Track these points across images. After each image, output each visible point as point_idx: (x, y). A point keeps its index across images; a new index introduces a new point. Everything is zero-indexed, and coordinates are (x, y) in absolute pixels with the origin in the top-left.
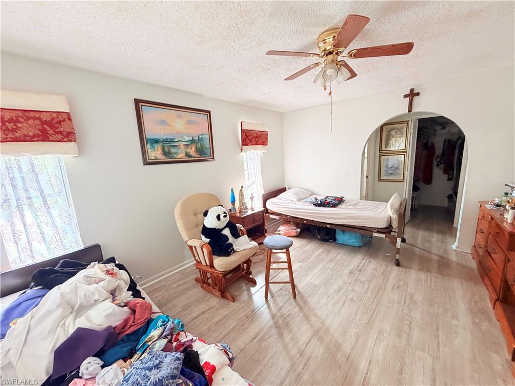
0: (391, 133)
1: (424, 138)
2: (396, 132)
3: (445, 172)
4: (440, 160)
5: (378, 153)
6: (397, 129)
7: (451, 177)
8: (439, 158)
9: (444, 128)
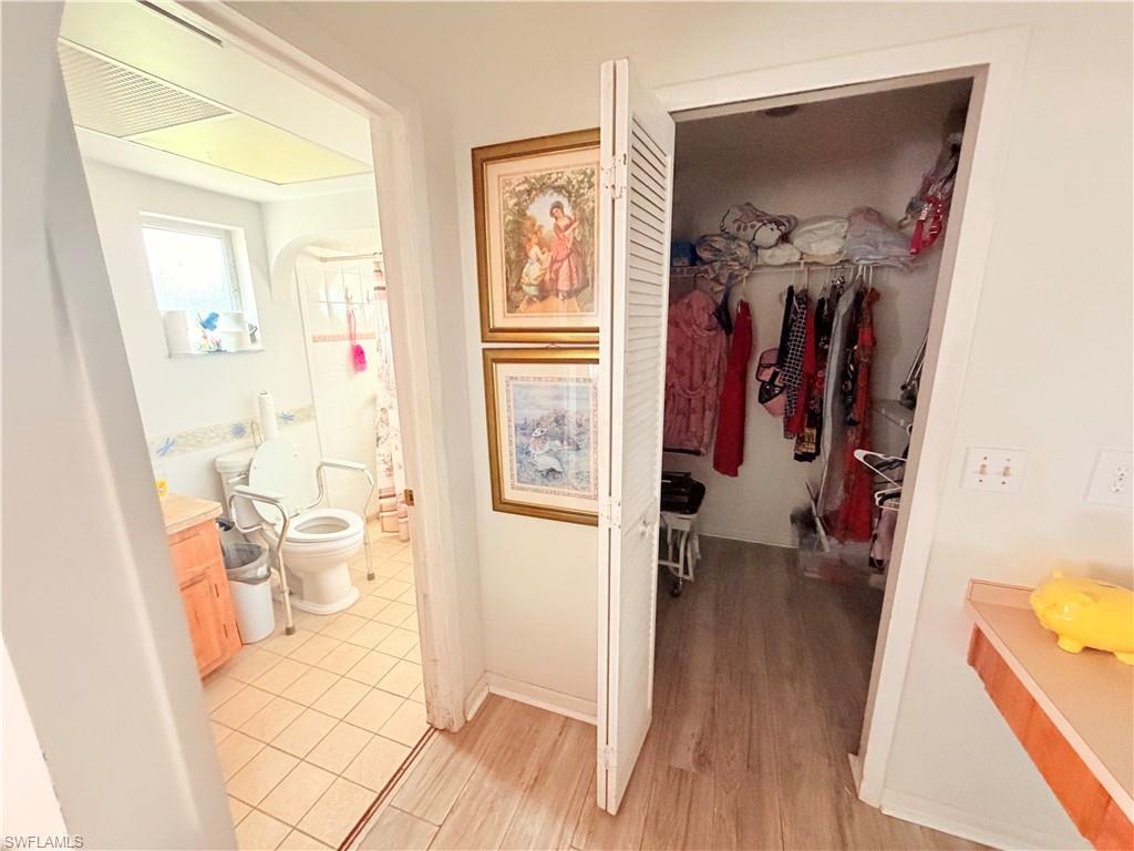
0: (532, 211)
1: (716, 280)
2: (558, 206)
3: (791, 428)
4: (775, 375)
5: (475, 346)
6: (559, 189)
7: (811, 449)
8: (771, 371)
9: (785, 238)
